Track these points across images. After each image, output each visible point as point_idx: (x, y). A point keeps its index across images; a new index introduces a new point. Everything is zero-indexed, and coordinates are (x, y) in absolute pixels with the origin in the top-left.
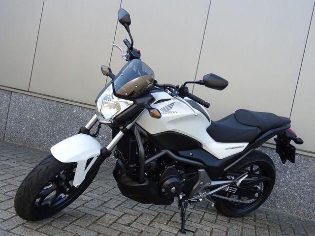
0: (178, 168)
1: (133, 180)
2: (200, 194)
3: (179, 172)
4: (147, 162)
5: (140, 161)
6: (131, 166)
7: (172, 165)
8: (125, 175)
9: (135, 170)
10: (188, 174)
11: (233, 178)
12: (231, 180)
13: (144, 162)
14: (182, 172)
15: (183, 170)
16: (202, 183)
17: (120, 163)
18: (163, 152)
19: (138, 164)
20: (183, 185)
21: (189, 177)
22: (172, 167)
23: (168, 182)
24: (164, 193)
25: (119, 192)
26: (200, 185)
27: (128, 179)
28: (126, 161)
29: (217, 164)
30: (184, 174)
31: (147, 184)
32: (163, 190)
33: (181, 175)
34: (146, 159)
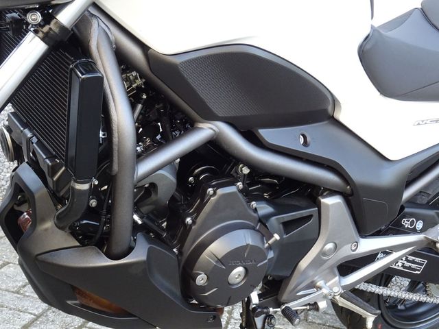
0: (248, 195)
1: (83, 244)
2: (320, 283)
3: (255, 210)
4: (144, 167)
5: (115, 167)
6: (79, 187)
7: (232, 183)
8: (49, 224)
9: (93, 203)
10: (288, 216)
11: (420, 225)
12: (414, 231)
13: (134, 170)
14: (264, 209)
15: (269, 202)
16: (330, 246)
17: (30, 177)
18: (205, 132)
19: (109, 178)
20: (271, 255)
21: (288, 226)
22: (232, 189)
23: (219, 248)
24: (203, 289)
25: (22, 278)
26: (323, 253)
27: (62, 239)
28: (54, 170)
29: (387, 177)
30: (271, 215)
31: (143, 257)
32: (201, 280)
33: (263, 220)
34: (140, 157)
